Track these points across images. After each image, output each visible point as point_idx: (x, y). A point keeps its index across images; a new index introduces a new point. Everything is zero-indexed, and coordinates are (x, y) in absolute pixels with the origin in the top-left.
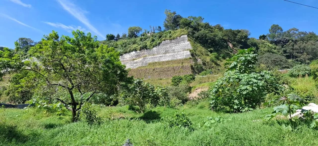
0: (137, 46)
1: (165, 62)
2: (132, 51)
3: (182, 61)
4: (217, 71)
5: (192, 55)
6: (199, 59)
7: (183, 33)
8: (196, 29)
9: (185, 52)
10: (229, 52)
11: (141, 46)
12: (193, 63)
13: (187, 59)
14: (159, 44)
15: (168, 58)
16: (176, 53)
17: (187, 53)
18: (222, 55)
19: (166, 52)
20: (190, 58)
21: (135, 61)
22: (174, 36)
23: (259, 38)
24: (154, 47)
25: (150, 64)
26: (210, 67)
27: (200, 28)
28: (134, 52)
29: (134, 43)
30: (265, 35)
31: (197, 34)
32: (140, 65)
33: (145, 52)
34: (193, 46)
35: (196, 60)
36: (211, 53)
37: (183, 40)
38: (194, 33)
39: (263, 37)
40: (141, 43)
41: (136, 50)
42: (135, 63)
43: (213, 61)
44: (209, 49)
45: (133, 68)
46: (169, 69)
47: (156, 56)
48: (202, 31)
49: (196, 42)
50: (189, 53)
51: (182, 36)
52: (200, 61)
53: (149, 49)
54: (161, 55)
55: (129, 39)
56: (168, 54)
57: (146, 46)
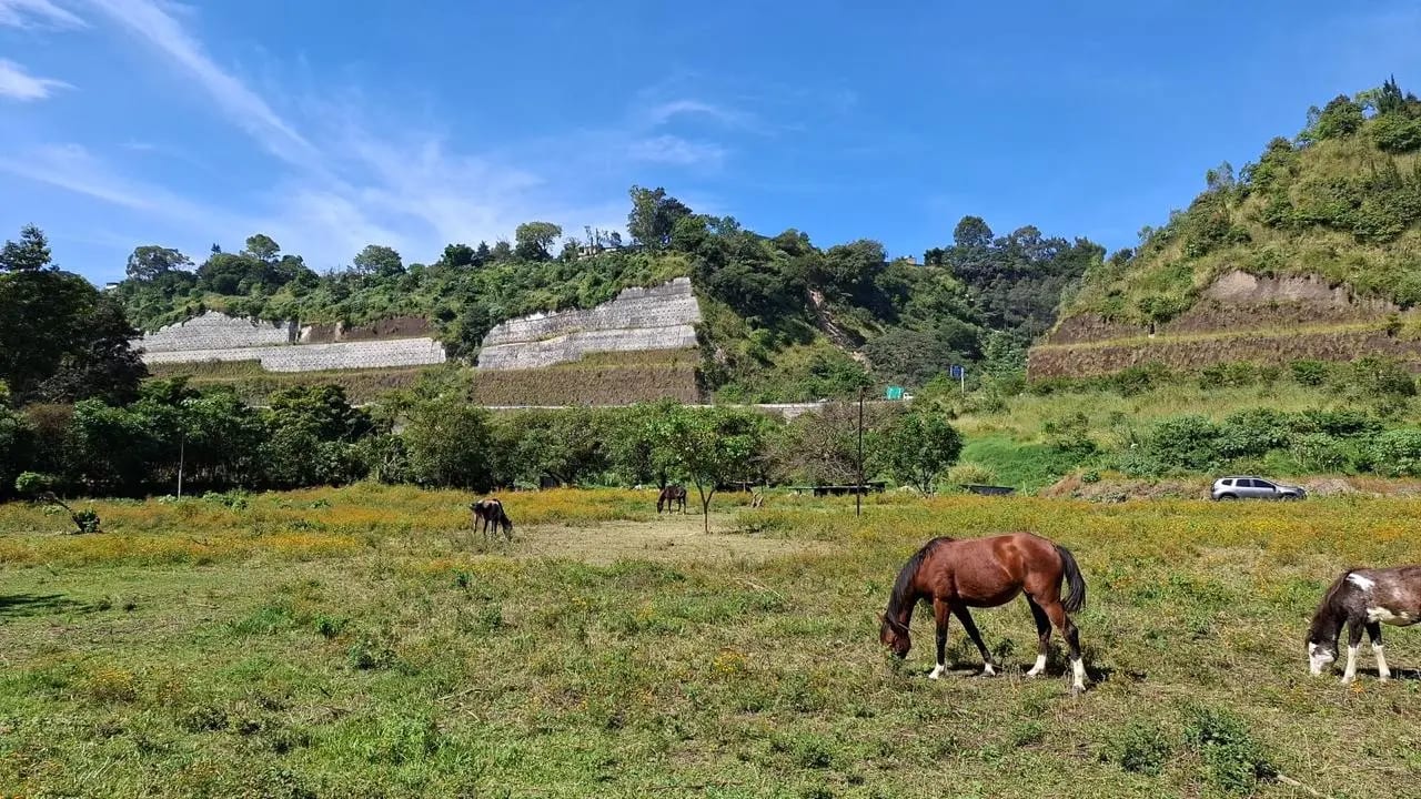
0: (549, 295)
1: (631, 352)
2: (534, 312)
3: (674, 355)
4: (763, 382)
5: (701, 339)
6: (719, 350)
7: (679, 271)
8: (716, 258)
9: (683, 328)
10: (807, 325)
11: (562, 297)
12: (701, 362)
13: (686, 350)
14: (614, 296)
15: (636, 341)
16: (661, 330)
17: (687, 331)
18: (782, 335)
19: (635, 324)
20: (695, 348)
21: (545, 343)
22: (657, 275)
23: (922, 261)
24: (598, 304)
25: (588, 356)
26: (746, 370)
27: (727, 257)
28: (539, 316)
29: (539, 285)
30: (942, 248)
31: (718, 276)
32: (558, 356)
33: (572, 315)
34: (703, 310)
35: (709, 353)
36: (755, 329)
37: (680, 291)
38: (709, 272)
39: (935, 256)
40: (560, 287)
41: (545, 310)
42: (545, 350)
43: (755, 355)
44: (748, 319)
45: (539, 364)
46: (640, 376)
47: (604, 333)
48: (731, 266)
49: (714, 299)
50: (692, 333)
51: (679, 279)
52: (720, 355)
53: (583, 308)
54: (620, 332)
55: (521, 262)
56: (637, 331)
57: (577, 299)
